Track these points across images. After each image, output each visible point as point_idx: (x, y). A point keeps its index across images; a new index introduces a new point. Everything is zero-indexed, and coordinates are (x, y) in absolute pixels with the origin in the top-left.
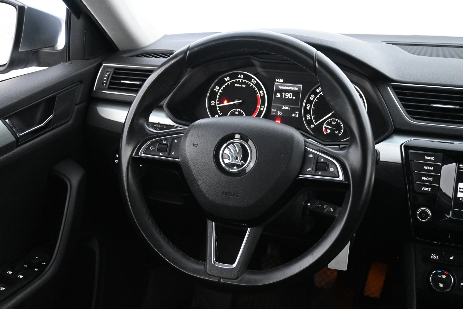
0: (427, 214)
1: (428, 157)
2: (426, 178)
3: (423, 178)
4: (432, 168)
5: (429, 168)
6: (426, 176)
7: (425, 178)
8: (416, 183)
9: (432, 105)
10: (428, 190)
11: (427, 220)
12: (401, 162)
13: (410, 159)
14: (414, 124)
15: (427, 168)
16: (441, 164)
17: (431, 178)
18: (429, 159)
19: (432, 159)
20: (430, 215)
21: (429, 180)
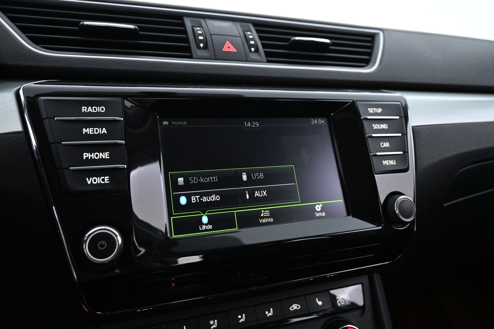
1: (90, 108)
2: (92, 156)
3: (86, 155)
4: (104, 129)
5: (97, 131)
6: (92, 149)
7: (90, 156)
8: (69, 169)
9: (81, 23)
10: (104, 182)
11: (114, 257)
12: (22, 128)
13: (44, 115)
14: (46, 55)
15: (92, 132)
16: (122, 120)
17: (106, 153)
18: (94, 111)
19: (99, 111)
20: (120, 243)
21: (101, 158)
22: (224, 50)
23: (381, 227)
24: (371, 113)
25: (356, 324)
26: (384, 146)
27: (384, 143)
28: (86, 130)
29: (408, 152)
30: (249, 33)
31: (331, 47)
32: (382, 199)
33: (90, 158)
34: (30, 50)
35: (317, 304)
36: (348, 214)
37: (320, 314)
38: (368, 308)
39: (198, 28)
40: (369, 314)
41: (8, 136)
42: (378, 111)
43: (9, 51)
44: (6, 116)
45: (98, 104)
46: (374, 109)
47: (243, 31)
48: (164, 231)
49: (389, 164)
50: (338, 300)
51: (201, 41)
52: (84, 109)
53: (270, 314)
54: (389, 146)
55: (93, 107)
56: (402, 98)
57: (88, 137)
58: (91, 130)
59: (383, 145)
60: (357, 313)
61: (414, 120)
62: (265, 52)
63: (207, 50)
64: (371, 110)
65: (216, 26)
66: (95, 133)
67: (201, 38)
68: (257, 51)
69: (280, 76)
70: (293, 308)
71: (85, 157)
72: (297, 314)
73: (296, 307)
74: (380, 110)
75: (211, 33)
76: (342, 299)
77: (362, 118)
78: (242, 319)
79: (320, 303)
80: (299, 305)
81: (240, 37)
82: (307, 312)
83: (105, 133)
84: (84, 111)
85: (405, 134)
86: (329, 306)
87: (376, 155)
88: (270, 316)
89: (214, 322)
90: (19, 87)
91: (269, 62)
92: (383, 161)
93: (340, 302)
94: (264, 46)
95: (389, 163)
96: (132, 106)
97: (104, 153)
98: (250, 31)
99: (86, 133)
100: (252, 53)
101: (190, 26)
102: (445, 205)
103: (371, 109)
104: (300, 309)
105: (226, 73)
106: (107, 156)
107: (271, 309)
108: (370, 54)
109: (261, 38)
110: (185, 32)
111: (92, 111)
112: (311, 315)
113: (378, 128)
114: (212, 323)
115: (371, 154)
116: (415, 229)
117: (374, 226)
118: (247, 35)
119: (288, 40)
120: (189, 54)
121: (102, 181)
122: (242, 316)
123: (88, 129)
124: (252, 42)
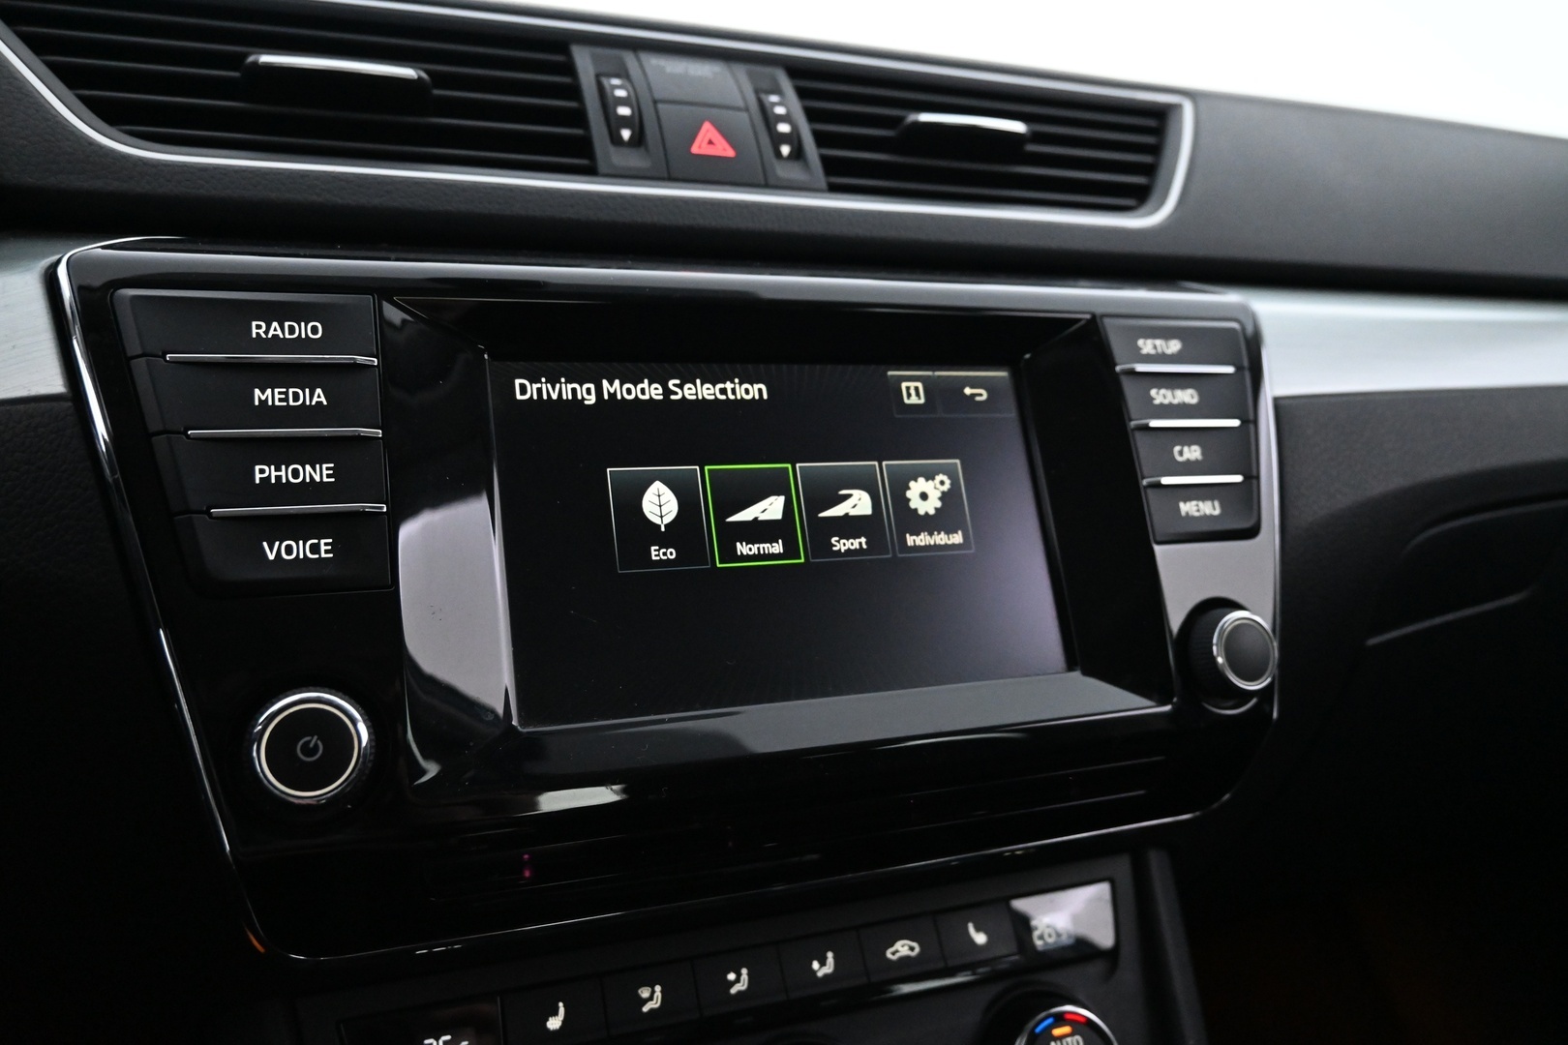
0: (336, 732)
1: (275, 324)
2: (282, 473)
3: (262, 472)
4: (319, 391)
5: (296, 397)
6: (281, 452)
7: (274, 474)
8: (210, 515)
9: (251, 59)
10: (317, 556)
11: (346, 787)
12: (65, 387)
13: (133, 346)
14: (140, 158)
15: (280, 400)
16: (376, 364)
17: (324, 466)
18: (287, 336)
19: (303, 336)
20: (364, 744)
21: (308, 480)
22: (695, 149)
23: (1168, 708)
24: (1148, 354)
25: (1087, 1003)
26: (1185, 458)
27: (1186, 449)
28: (263, 393)
29: (1258, 478)
30: (774, 98)
31: (1030, 148)
32: (1176, 619)
33: (273, 481)
34: (91, 143)
35: (972, 940)
36: (1071, 666)
37: (981, 970)
38: (1129, 953)
39: (616, 81)
40: (1129, 975)
41: (21, 407)
42: (1168, 348)
43: (25, 142)
44: (14, 347)
45: (301, 313)
46: (1158, 342)
47: (757, 92)
48: (500, 710)
49: (1197, 514)
50: (1036, 929)
51: (625, 122)
52: (259, 327)
53: (824, 968)
54: (1200, 458)
55: (287, 324)
56: (1245, 309)
57: (269, 414)
58: (280, 393)
59: (1181, 453)
60: (1095, 969)
61: (1282, 379)
62: (824, 159)
63: (642, 149)
64: (1147, 346)
65: (671, 74)
66: (291, 403)
67: (624, 111)
68: (798, 154)
69: (868, 234)
70: (897, 951)
71: (258, 476)
72: (908, 970)
73: (906, 948)
74: (1174, 346)
75: (657, 95)
76: (1048, 927)
77: (1118, 368)
78: (740, 982)
79: (980, 938)
80: (915, 944)
81: (747, 109)
82: (941, 965)
83: (321, 402)
84: (257, 334)
85: (1250, 422)
86: (1007, 948)
87: (1159, 485)
88: (826, 976)
89: (653, 992)
90: (55, 258)
91: (834, 189)
92: (1182, 504)
93: (1041, 937)
94: (821, 139)
95: (1198, 511)
96: (404, 321)
97: (318, 466)
98: (778, 91)
99: (264, 403)
100: (783, 162)
101: (592, 72)
102: (1373, 641)
103: (1149, 342)
104: (919, 954)
105: (701, 222)
106: (328, 476)
107: (830, 955)
108: (1150, 170)
109: (812, 115)
110: (574, 91)
111: (281, 336)
112: (952, 976)
113: (1166, 402)
114: (645, 993)
115: (1145, 482)
116: (1275, 715)
117: (1148, 703)
118: (767, 105)
119: (894, 122)
120: (584, 162)
121: (312, 553)
122: (739, 975)
123: (269, 391)
124: (784, 128)
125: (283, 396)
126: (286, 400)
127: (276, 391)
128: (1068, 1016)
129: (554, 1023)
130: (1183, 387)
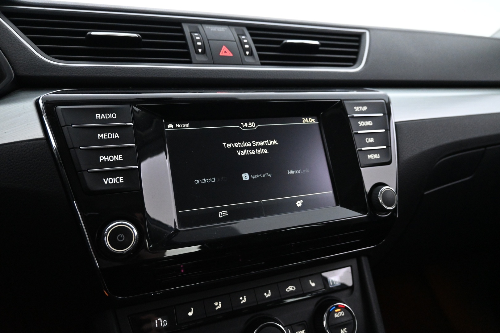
0: (127, 232)
1: (103, 115)
2: (108, 158)
3: (102, 158)
4: (116, 134)
5: (110, 136)
6: (107, 152)
7: (105, 159)
8: (88, 171)
9: (88, 33)
10: (119, 182)
11: (132, 248)
12: (44, 136)
13: (63, 123)
14: (59, 66)
15: (106, 137)
16: (132, 125)
17: (119, 156)
18: (106, 118)
19: (111, 118)
20: (136, 235)
21: (115, 160)
22: (221, 54)
23: (366, 215)
24: (357, 111)
25: (345, 302)
26: (369, 142)
27: (369, 139)
28: (101, 135)
29: (391, 147)
30: (243, 37)
31: (321, 48)
32: (368, 189)
33: (105, 161)
34: (44, 61)
35: (311, 285)
36: (337, 204)
37: (314, 294)
38: (357, 287)
39: (196, 34)
40: (357, 293)
41: (31, 142)
42: (363, 109)
44: (28, 124)
45: (110, 111)
46: (360, 107)
47: (238, 35)
49: (373, 158)
51: (200, 47)
52: (98, 116)
53: (268, 295)
54: (373, 141)
55: (106, 114)
56: (386, 96)
57: (102, 141)
58: (105, 135)
60: (346, 292)
61: (397, 116)
62: (259, 55)
63: (205, 55)
64: (357, 109)
65: (212, 31)
66: (109, 138)
67: (199, 43)
68: (251, 54)
69: (273, 78)
70: (289, 289)
71: (101, 160)
72: (292, 295)
73: (292, 288)
74: (365, 108)
75: (209, 38)
76: (333, 282)
77: (349, 116)
78: (244, 300)
79: (313, 285)
81: (235, 41)
82: (302, 293)
83: (117, 137)
84: (98, 118)
85: (388, 130)
86: (321, 287)
87: (362, 150)
88: (268, 297)
89: (219, 304)
90: (38, 97)
91: (263, 64)
92: (368, 156)
93: (331, 284)
94: (258, 49)
95: (373, 157)
96: (139, 111)
97: (118, 156)
98: (244, 35)
99: (101, 138)
100: (247, 57)
101: (189, 31)
102: (426, 193)
103: (358, 107)
104: (295, 290)
105: (224, 77)
106: (121, 159)
107: (269, 291)
108: (357, 54)
109: (255, 42)
110: (184, 38)
111: (105, 118)
112: (306, 296)
113: (363, 125)
114: (216, 304)
115: (357, 149)
116: (397, 216)
117: (360, 214)
118: (242, 39)
119: (280, 42)
120: (188, 60)
121: (117, 181)
122: (243, 298)
123: (102, 134)
124: (247, 46)
125: (106, 136)
126: (107, 137)
127: (104, 134)
128: (339, 306)
129: (190, 314)
130: (368, 121)
